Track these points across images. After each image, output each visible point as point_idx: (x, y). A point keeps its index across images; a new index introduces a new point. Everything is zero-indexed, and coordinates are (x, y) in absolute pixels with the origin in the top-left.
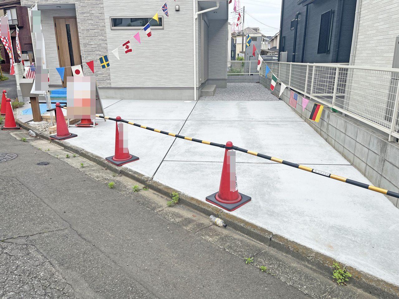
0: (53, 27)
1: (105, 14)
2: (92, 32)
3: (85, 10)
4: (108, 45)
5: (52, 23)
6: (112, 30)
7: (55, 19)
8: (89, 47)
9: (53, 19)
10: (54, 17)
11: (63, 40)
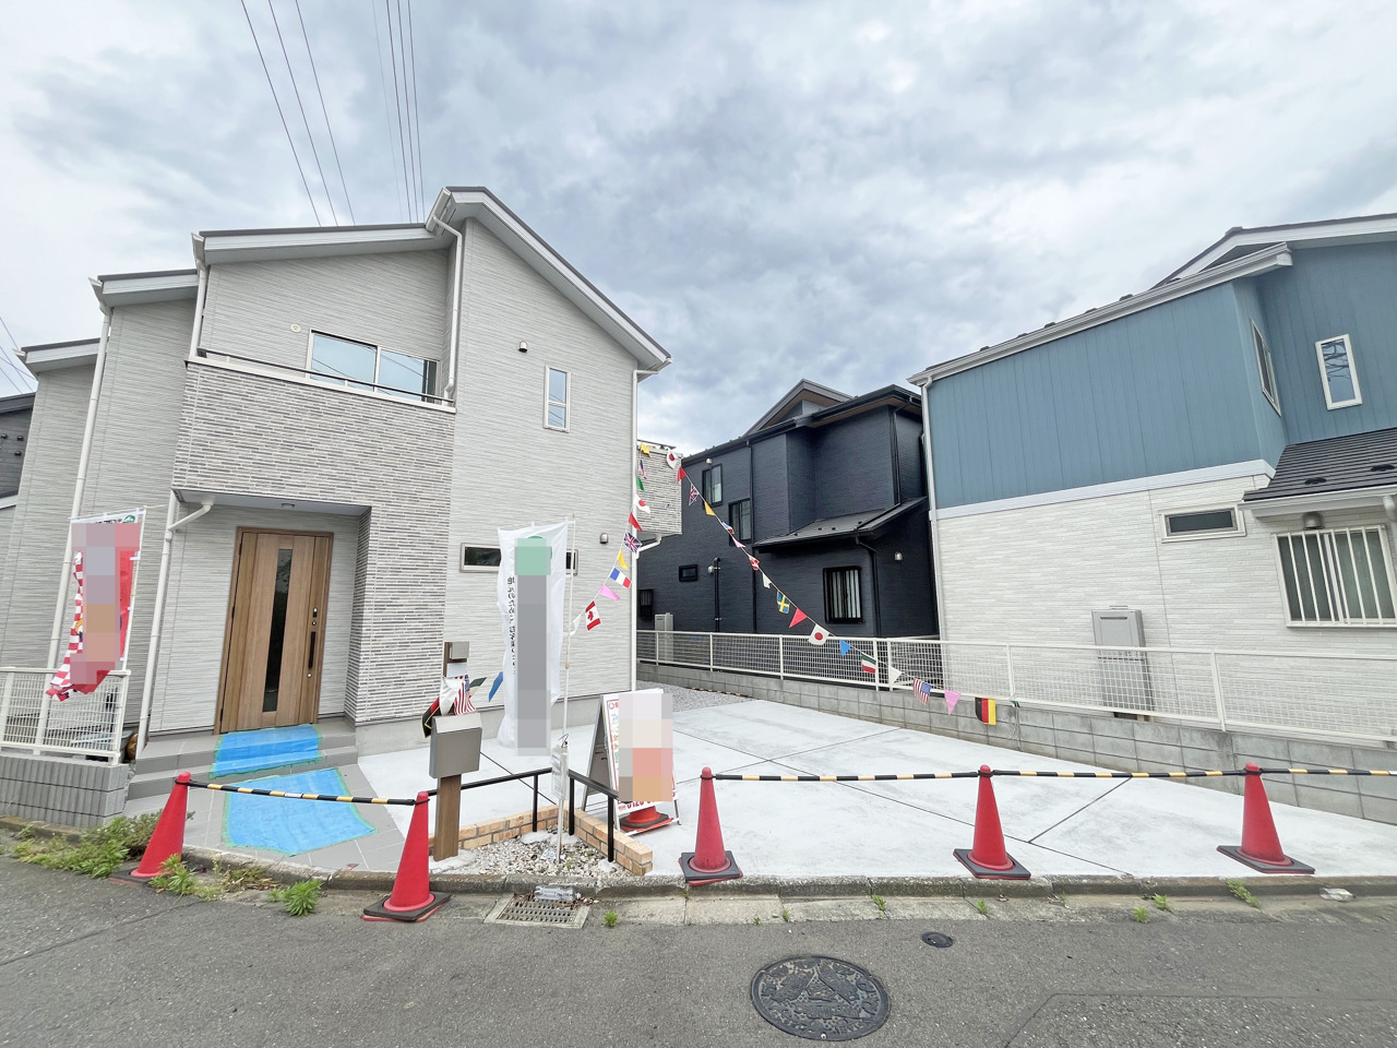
1: (450, 537)
3: (398, 523)
5: (230, 542)
7: (242, 532)
8: (390, 612)
9: (233, 532)
10: (238, 528)
11: (257, 590)
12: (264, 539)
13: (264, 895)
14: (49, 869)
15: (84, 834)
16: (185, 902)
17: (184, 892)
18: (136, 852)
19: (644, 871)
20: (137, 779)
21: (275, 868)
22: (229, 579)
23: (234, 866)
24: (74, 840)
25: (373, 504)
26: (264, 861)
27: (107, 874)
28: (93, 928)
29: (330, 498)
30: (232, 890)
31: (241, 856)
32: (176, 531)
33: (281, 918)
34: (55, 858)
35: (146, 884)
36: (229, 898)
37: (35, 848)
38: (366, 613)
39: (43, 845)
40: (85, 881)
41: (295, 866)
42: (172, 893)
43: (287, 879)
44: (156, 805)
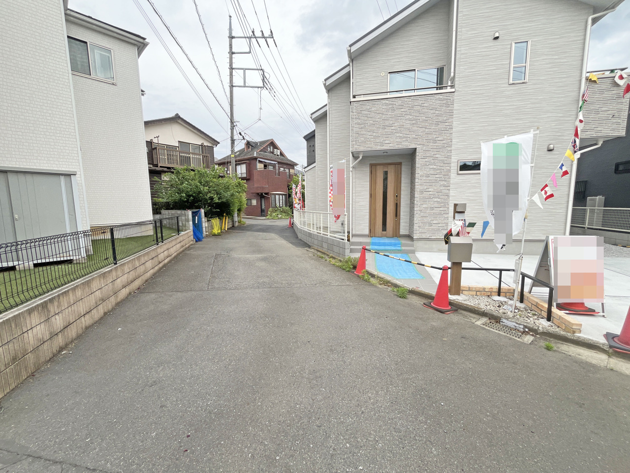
0: (368, 174)
1: (452, 158)
2: (432, 178)
3: (428, 154)
4: (451, 192)
5: (367, 170)
6: (458, 174)
7: (372, 166)
8: (426, 194)
9: (369, 166)
10: (370, 164)
11: (377, 187)
12: (378, 167)
13: (390, 289)
14: (336, 267)
15: (342, 260)
16: (368, 283)
17: (367, 281)
18: (355, 267)
19: (574, 332)
20: (352, 247)
21: (392, 281)
22: (369, 184)
23: (380, 278)
24: (340, 261)
25: (417, 147)
26: (389, 279)
27: (349, 271)
28: (348, 284)
29: (400, 147)
30: (381, 284)
31: (381, 275)
32: (353, 167)
33: (396, 297)
34: (337, 264)
35: (358, 276)
36: (380, 286)
37: (333, 261)
38: (416, 195)
39: (334, 261)
40: (344, 272)
41: (398, 283)
42: (365, 280)
43: (396, 286)
44: (357, 255)
